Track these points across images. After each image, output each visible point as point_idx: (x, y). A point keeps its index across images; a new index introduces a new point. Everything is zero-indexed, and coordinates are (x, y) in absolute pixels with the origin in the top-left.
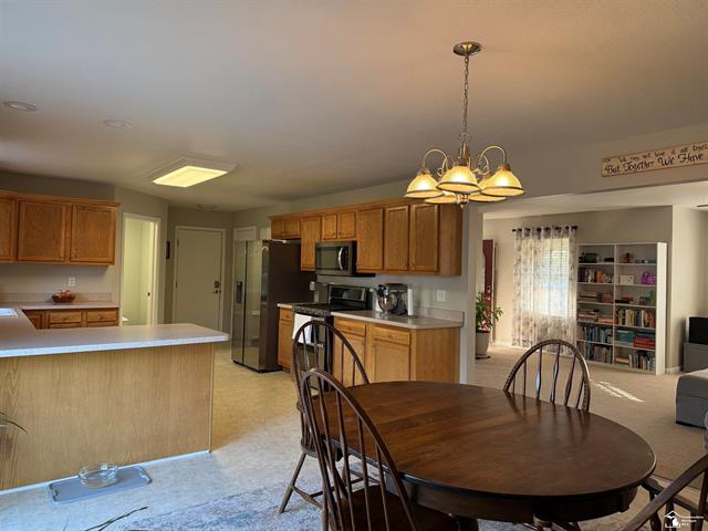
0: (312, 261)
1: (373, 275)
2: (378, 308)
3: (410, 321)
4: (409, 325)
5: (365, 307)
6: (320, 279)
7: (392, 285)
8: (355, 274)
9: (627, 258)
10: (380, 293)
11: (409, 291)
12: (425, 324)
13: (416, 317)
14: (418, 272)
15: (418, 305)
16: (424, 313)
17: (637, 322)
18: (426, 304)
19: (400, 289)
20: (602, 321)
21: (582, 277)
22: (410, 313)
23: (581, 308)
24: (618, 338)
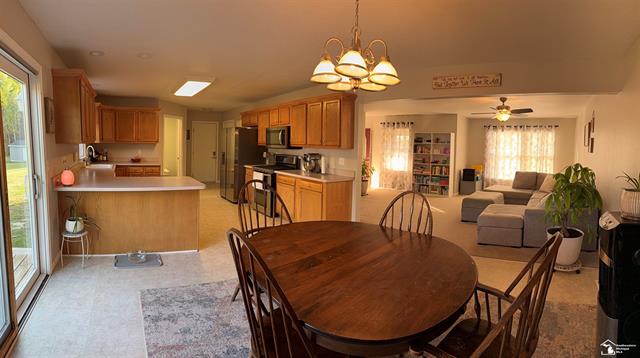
0: (265, 139)
1: (301, 148)
2: (303, 169)
3: (323, 177)
4: (323, 179)
5: (296, 167)
6: (269, 150)
7: (312, 155)
8: (289, 147)
9: (437, 140)
10: (305, 160)
11: (323, 158)
12: (332, 179)
13: (326, 174)
14: (328, 146)
15: (328, 167)
16: (332, 171)
17: (441, 173)
18: (332, 166)
19: (317, 156)
20: (424, 173)
21: (415, 150)
22: (323, 172)
23: (415, 166)
24: (432, 181)
